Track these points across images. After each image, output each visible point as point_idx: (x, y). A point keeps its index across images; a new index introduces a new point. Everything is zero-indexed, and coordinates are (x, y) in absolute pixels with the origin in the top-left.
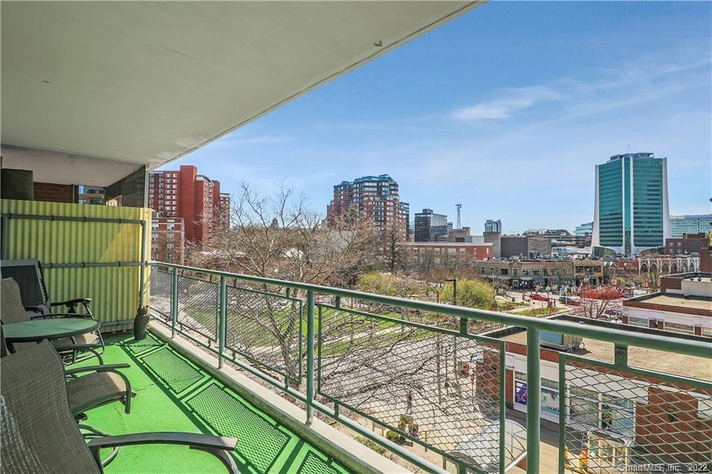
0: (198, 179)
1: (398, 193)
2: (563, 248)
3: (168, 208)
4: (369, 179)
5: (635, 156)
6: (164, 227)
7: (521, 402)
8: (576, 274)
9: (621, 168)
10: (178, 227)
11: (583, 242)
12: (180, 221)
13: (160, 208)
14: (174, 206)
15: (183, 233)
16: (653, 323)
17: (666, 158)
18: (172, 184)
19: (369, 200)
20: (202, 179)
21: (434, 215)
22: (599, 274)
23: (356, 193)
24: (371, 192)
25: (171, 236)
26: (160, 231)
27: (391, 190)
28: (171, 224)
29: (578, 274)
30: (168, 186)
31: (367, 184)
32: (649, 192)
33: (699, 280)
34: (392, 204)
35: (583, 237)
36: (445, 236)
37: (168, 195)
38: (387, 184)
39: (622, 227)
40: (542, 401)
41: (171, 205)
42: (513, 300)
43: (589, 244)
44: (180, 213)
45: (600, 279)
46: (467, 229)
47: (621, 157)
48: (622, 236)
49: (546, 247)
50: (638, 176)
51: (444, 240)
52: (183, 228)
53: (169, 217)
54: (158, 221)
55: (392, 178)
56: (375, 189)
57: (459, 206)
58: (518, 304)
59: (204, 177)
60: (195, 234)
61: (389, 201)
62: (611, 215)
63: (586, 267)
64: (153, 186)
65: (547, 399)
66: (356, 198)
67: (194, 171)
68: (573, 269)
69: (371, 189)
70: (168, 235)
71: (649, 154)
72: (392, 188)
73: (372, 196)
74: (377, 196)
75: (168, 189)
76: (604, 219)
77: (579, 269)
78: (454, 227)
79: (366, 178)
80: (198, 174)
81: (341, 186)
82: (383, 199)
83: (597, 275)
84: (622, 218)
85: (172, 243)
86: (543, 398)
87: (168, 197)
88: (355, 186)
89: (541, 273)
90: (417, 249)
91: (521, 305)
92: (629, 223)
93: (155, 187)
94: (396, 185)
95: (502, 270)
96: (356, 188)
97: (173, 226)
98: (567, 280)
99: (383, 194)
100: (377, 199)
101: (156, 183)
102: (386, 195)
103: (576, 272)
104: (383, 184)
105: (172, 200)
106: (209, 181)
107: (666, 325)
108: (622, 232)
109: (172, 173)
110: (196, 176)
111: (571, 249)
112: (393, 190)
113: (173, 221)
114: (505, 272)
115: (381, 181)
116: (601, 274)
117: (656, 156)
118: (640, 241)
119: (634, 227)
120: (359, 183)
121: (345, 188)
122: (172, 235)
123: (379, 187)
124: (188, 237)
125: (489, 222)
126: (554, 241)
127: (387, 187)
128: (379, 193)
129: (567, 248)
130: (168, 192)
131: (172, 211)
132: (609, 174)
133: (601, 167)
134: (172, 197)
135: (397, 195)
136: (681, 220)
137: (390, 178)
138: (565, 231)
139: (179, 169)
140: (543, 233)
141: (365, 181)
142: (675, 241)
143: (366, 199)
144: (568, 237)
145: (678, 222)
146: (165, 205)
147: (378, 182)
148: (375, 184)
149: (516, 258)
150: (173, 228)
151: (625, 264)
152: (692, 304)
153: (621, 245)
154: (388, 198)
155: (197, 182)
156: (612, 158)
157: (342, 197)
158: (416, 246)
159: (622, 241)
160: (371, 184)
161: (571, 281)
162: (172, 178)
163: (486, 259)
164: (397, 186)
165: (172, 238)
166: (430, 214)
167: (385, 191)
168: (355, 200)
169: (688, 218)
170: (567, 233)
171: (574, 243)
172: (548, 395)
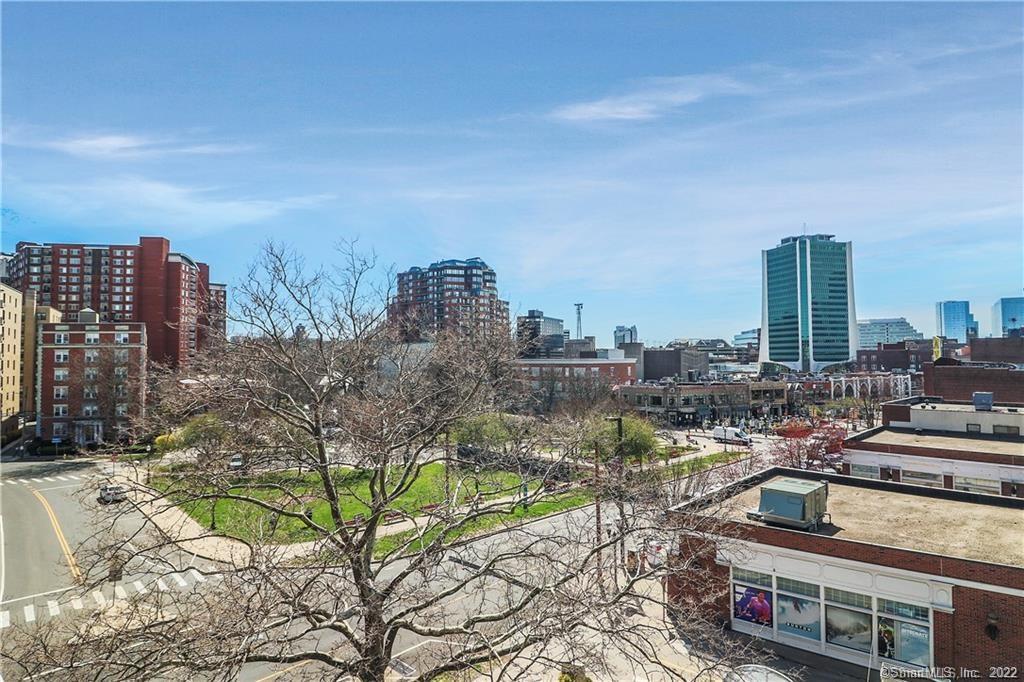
0: (172, 259)
1: (496, 286)
2: (722, 365)
3: (117, 307)
4: (453, 264)
5: (812, 238)
6: (110, 339)
7: (744, 618)
8: (752, 402)
9: (795, 254)
10: (135, 339)
11: (747, 355)
12: (138, 328)
13: (102, 306)
14: (128, 303)
15: (144, 349)
16: (885, 472)
17: (850, 242)
18: (125, 266)
19: (453, 296)
20: (178, 259)
21: (545, 318)
22: (781, 400)
23: (433, 285)
24: (455, 283)
25: (121, 354)
26: (102, 346)
27: (485, 281)
28: (122, 334)
29: (756, 402)
30: (118, 271)
31: (449, 272)
32: (832, 288)
33: (934, 408)
34: (487, 301)
35: (746, 349)
36: (560, 349)
37: (118, 285)
38: (480, 272)
39: (798, 335)
40: (779, 614)
41: (124, 303)
42: (675, 443)
43: (755, 358)
44: (140, 314)
45: (783, 407)
46: (591, 339)
47: (795, 239)
48: (798, 348)
49: (703, 363)
50: (818, 266)
51: (559, 355)
52: (145, 338)
53: (118, 321)
54: (98, 328)
55: (486, 263)
56: (462, 280)
57: (579, 306)
58: (683, 449)
59: (182, 257)
60: (165, 349)
61: (483, 297)
62: (785, 318)
63: (765, 392)
64: (90, 271)
65: (787, 611)
66: (433, 292)
67: (164, 246)
68: (748, 394)
69: (455, 279)
70: (117, 352)
71: (829, 237)
72: (488, 277)
73: (457, 290)
74: (465, 290)
75: (118, 276)
76: (775, 325)
77: (757, 394)
78: (573, 337)
79: (447, 262)
80: (170, 252)
81: (410, 273)
82: (474, 293)
83: (779, 402)
84: (797, 323)
85: (124, 365)
86: (780, 610)
87: (118, 289)
88: (431, 274)
89: (707, 401)
90: (527, 369)
91: (688, 450)
92: (806, 330)
93: (93, 271)
94: (492, 274)
95: (653, 398)
96: (433, 277)
97: (127, 336)
98: (741, 410)
99: (475, 286)
100: (465, 294)
101: (96, 265)
102: (479, 289)
103: (753, 399)
104: (474, 271)
105: (124, 294)
106: (192, 264)
107: (903, 475)
108: (798, 341)
109: (125, 248)
110: (168, 255)
111: (732, 366)
112: (488, 281)
113: (127, 328)
114: (657, 401)
115: (471, 268)
116: (784, 401)
117: (838, 240)
118: (822, 354)
119: (813, 335)
120: (438, 270)
121: (415, 277)
122: (124, 351)
123: (468, 277)
124: (153, 354)
125: (620, 329)
126: (711, 355)
127: (480, 276)
128: (468, 285)
129: (728, 365)
130: (118, 279)
131: (124, 311)
132: (780, 262)
133: (769, 253)
134: (124, 289)
135: (495, 289)
136: (865, 326)
137: (483, 263)
138: (722, 341)
139: (137, 243)
140: (694, 344)
141: (446, 268)
142: (868, 353)
143: (448, 294)
144: (727, 350)
145: (863, 327)
146: (111, 302)
147: (466, 269)
148: (462, 272)
149: (670, 380)
150: (125, 340)
151: (814, 387)
152: (932, 442)
153: (797, 360)
154: (481, 293)
155: (169, 264)
156: (783, 241)
157: (411, 291)
158: (525, 365)
159: (798, 354)
160: (455, 272)
161: (746, 412)
162: (125, 257)
163: (628, 383)
164: (494, 274)
165: (124, 357)
166: (539, 317)
167: (477, 283)
168: (431, 296)
169: (875, 323)
170: (726, 345)
171: (735, 357)
172: (789, 605)
